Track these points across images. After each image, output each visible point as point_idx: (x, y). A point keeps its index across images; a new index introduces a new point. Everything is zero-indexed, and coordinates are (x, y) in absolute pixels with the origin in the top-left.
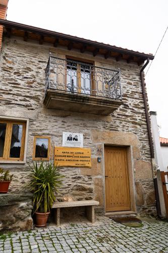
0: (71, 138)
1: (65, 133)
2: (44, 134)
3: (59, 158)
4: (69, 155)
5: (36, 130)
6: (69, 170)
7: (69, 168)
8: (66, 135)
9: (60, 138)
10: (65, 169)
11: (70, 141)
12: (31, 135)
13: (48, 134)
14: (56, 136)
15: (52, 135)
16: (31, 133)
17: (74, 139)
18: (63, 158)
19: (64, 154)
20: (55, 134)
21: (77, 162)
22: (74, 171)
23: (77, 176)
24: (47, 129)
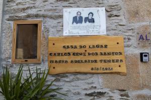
0: (81, 18)
1: (69, 10)
2: (29, 16)
3: (58, 58)
4: (76, 51)
5: (15, 11)
6: (78, 79)
7: (78, 76)
8: (69, 14)
9: (60, 20)
10: (72, 77)
11: (79, 24)
12: (8, 20)
13: (37, 16)
14: (51, 17)
15: (44, 16)
16: (7, 17)
17: (87, 19)
18: (65, 58)
19: (68, 51)
20: (50, 13)
21: (94, 65)
22: (90, 81)
23: (96, 91)
24: (34, 7)
